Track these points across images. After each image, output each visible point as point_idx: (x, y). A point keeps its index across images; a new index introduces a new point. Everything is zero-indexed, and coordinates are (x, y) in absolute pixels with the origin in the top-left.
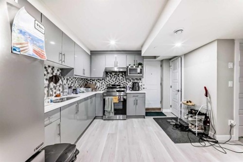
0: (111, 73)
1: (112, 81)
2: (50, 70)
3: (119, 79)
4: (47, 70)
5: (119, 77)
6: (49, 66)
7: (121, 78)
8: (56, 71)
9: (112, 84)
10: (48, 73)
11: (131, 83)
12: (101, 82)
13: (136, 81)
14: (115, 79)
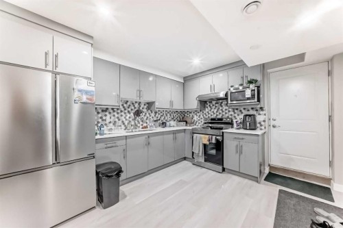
0: (211, 102)
1: (212, 112)
2: (137, 105)
3: (222, 110)
4: (134, 106)
5: (222, 106)
6: (136, 102)
7: (225, 108)
8: (142, 106)
9: (212, 117)
10: (135, 108)
11: (242, 116)
12: (198, 114)
13: (251, 112)
14: (216, 110)
